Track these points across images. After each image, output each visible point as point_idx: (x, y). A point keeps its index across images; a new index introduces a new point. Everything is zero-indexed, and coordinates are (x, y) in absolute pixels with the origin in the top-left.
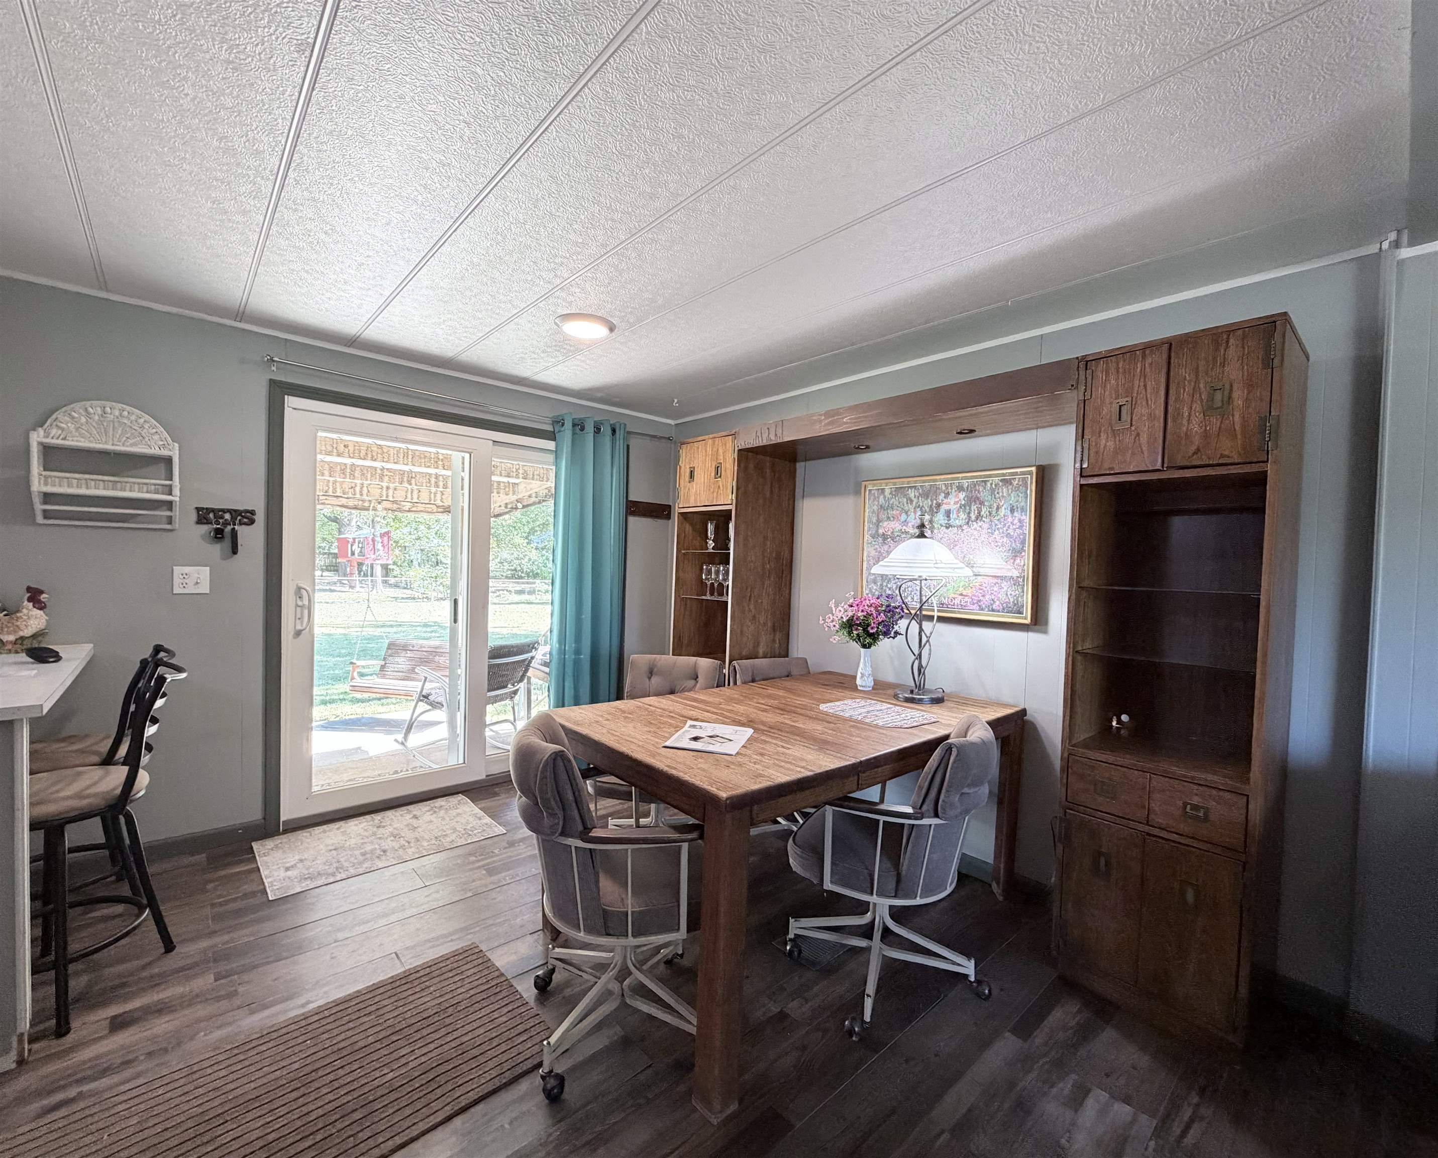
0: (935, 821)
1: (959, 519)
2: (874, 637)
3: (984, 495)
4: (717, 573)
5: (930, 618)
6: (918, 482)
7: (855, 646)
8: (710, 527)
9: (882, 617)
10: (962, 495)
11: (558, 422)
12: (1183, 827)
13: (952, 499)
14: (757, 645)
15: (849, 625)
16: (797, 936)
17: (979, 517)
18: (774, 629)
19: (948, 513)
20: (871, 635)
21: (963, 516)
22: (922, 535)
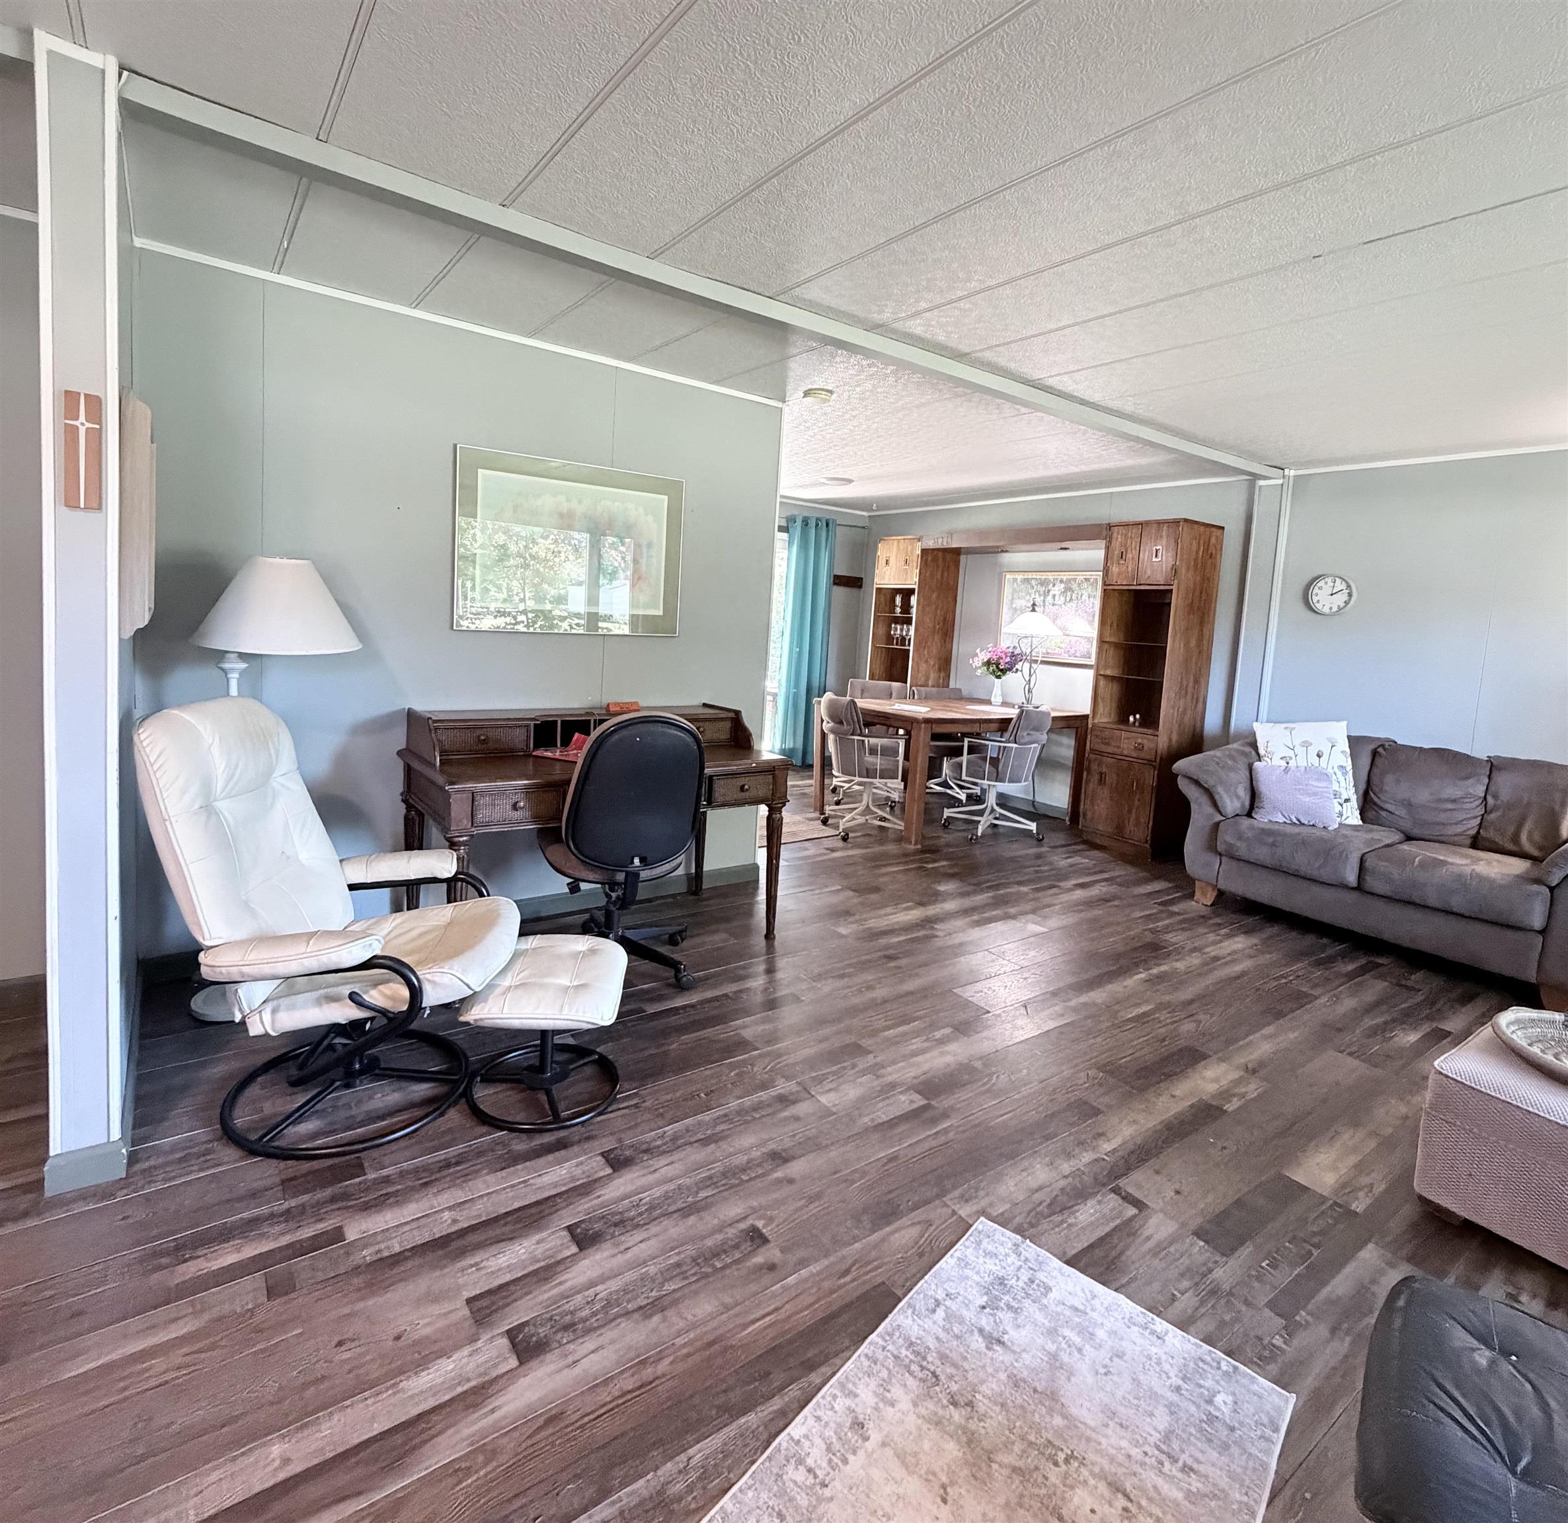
0: (1015, 745)
1: (1060, 600)
2: (1004, 671)
3: (1075, 586)
4: (902, 630)
5: (1036, 662)
6: (1038, 576)
7: (993, 677)
8: (898, 600)
9: (1008, 659)
10: (1063, 586)
11: (791, 520)
12: (1134, 755)
13: (1056, 588)
14: (927, 679)
15: (988, 663)
16: (948, 817)
17: (1071, 600)
18: (940, 670)
19: (1054, 596)
20: (1001, 670)
21: (1062, 599)
22: (1033, 610)
